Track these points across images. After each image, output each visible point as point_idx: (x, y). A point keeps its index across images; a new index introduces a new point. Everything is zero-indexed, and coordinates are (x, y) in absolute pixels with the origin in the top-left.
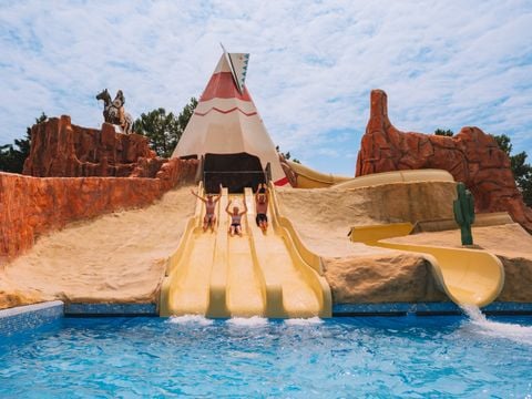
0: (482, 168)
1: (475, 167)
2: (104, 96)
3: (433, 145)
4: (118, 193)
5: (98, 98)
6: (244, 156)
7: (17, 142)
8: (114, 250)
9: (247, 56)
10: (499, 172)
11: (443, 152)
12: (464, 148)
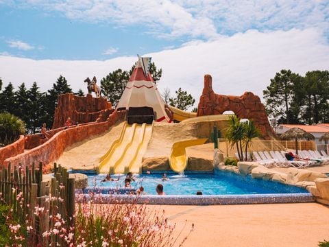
0: (251, 111)
1: (248, 111)
2: (88, 80)
3: (230, 100)
4: (91, 130)
5: (85, 81)
6: (146, 108)
7: (49, 91)
8: (88, 153)
9: (150, 59)
10: (259, 113)
11: (234, 104)
12: (243, 102)
